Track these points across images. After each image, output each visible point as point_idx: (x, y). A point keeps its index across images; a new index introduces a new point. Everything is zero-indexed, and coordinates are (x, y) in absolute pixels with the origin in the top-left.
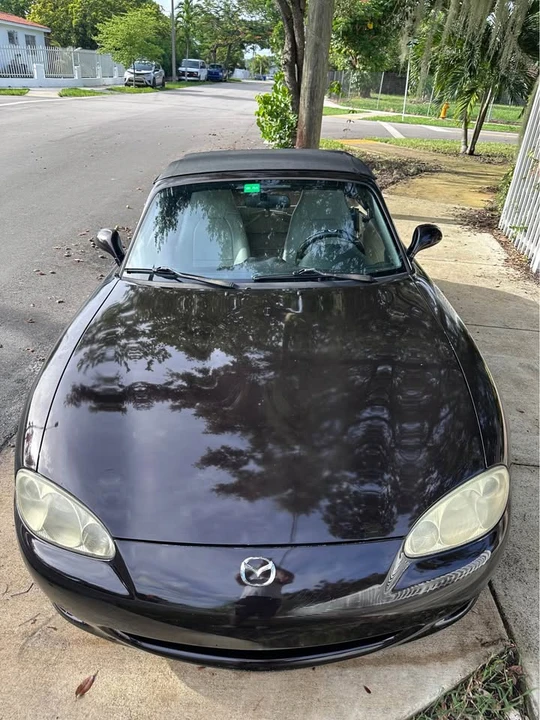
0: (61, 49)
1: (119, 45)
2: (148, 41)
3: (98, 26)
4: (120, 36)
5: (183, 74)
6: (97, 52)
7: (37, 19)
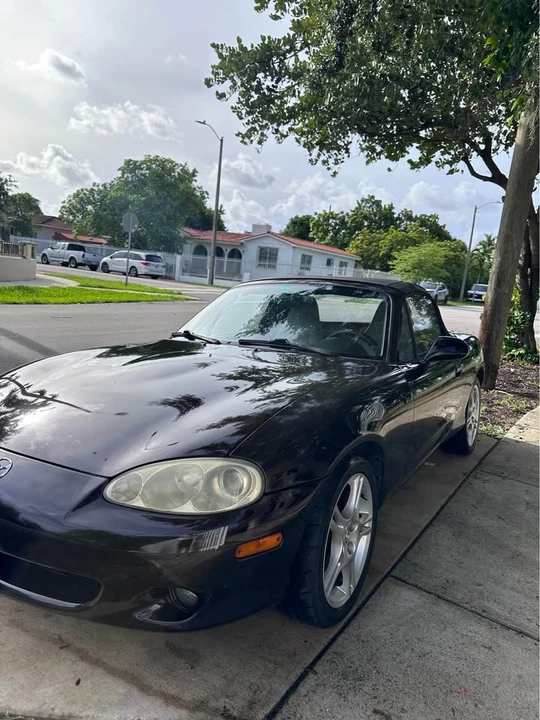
0: (362, 270)
1: (409, 268)
2: (435, 265)
3: (395, 254)
4: (410, 262)
5: (471, 295)
6: (389, 273)
7: (354, 251)
